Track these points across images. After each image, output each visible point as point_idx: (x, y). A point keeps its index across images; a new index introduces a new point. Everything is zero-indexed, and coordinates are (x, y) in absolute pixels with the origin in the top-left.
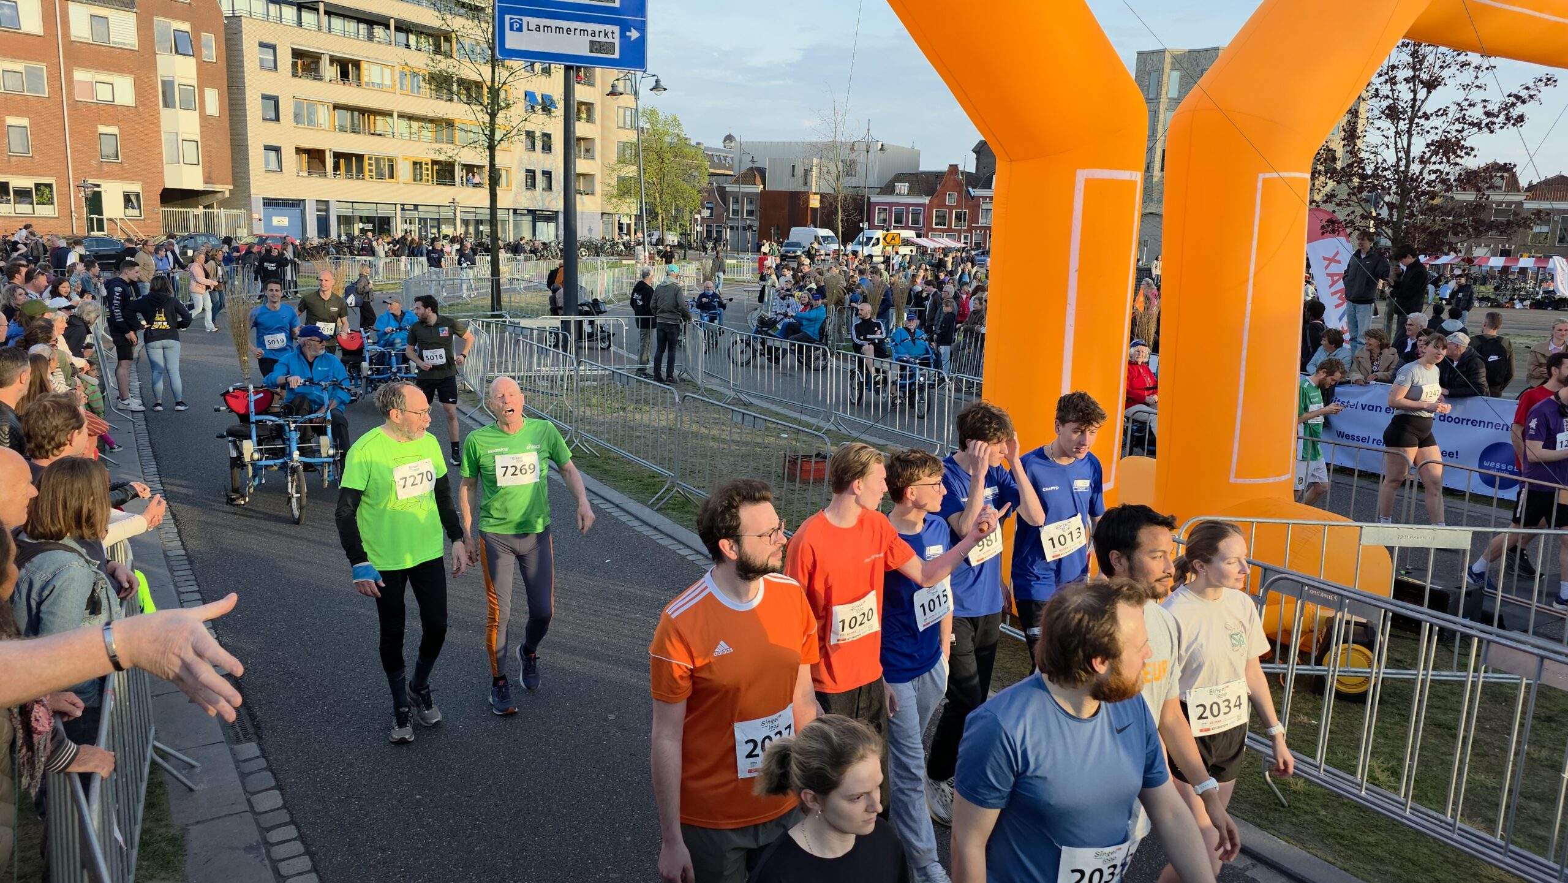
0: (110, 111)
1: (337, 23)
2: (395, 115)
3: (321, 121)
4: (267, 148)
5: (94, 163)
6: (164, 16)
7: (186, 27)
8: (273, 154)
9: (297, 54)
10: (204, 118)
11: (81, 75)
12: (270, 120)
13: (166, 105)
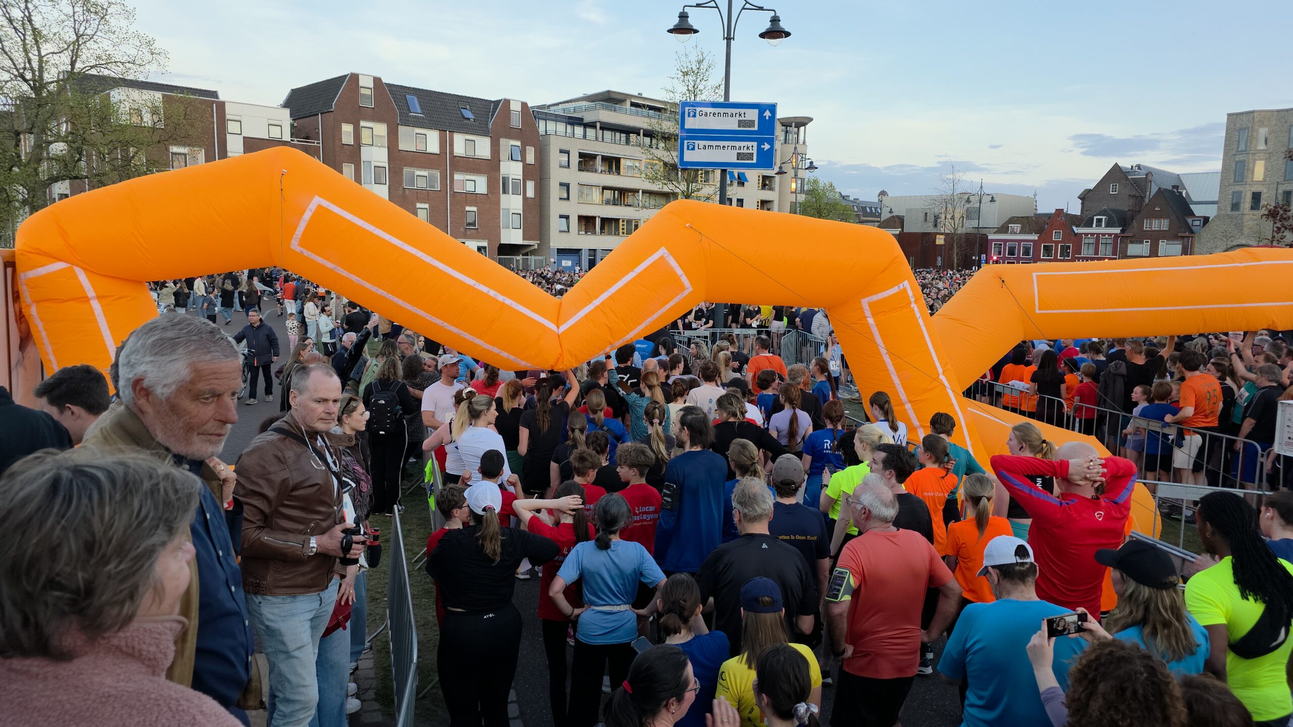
0: (473, 197)
1: (608, 134)
2: (641, 192)
3: (594, 198)
4: (561, 217)
5: (462, 230)
6: (506, 137)
7: (518, 143)
8: (564, 220)
9: (581, 155)
10: (525, 199)
11: (457, 177)
12: (564, 199)
13: (504, 192)
